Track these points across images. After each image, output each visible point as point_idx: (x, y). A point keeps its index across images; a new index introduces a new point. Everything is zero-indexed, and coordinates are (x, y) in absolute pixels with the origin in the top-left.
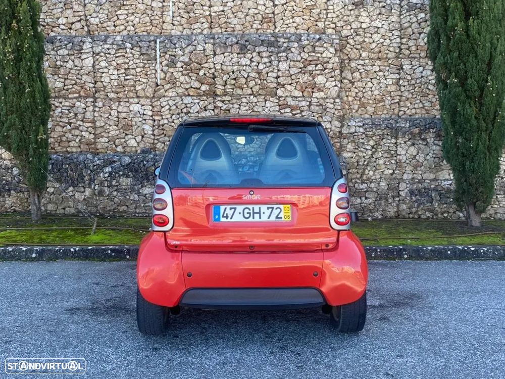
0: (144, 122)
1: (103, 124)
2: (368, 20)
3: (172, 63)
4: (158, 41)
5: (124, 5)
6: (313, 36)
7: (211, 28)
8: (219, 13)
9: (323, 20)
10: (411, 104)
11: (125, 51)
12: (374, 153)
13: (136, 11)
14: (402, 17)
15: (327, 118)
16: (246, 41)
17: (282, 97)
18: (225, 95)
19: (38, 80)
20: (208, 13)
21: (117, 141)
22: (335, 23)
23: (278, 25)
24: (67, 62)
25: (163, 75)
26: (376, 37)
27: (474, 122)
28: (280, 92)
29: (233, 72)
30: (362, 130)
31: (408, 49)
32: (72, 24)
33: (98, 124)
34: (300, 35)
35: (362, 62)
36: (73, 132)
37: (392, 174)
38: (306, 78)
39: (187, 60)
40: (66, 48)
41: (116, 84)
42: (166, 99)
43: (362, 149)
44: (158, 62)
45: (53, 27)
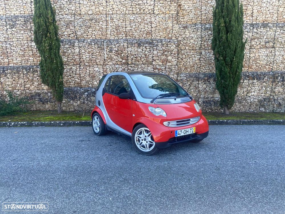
0: (100, 75)
1: (84, 76)
2: (189, 34)
3: (111, 51)
4: (105, 42)
5: (91, 27)
6: (167, 40)
7: (126, 36)
8: (130, 30)
9: (171, 34)
10: (205, 68)
11: (92, 46)
12: (190, 87)
13: (96, 29)
14: (202, 33)
15: (172, 73)
16: (140, 42)
17: (154, 65)
18: (132, 64)
19: (59, 57)
20: (125, 30)
21: (89, 82)
22: (176, 35)
23: (153, 35)
24: (68, 50)
25: (107, 56)
26: (192, 41)
27: (228, 74)
28: (154, 63)
29: (135, 55)
30: (185, 78)
31: (204, 46)
32: (70, 34)
33: (81, 75)
34: (162, 40)
35: (186, 51)
36: (72, 79)
37: (196, 95)
38: (164, 57)
39: (117, 50)
40: (68, 45)
41: (88, 59)
42: (109, 66)
43: (185, 86)
44: (105, 50)
45: (62, 36)
